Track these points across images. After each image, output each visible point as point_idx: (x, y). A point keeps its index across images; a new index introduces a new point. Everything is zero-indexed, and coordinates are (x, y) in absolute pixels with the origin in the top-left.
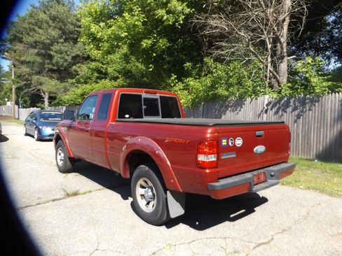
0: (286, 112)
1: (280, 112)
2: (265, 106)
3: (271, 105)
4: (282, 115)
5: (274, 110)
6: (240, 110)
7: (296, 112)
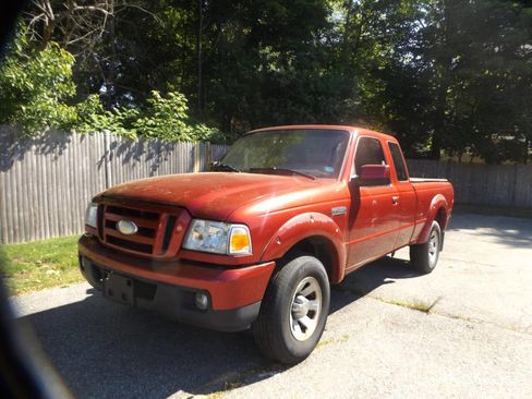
0: (139, 160)
1: (132, 161)
2: (108, 148)
3: (117, 148)
4: (134, 165)
5: (122, 157)
6: (60, 153)
7: (152, 162)
